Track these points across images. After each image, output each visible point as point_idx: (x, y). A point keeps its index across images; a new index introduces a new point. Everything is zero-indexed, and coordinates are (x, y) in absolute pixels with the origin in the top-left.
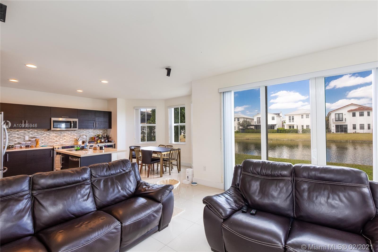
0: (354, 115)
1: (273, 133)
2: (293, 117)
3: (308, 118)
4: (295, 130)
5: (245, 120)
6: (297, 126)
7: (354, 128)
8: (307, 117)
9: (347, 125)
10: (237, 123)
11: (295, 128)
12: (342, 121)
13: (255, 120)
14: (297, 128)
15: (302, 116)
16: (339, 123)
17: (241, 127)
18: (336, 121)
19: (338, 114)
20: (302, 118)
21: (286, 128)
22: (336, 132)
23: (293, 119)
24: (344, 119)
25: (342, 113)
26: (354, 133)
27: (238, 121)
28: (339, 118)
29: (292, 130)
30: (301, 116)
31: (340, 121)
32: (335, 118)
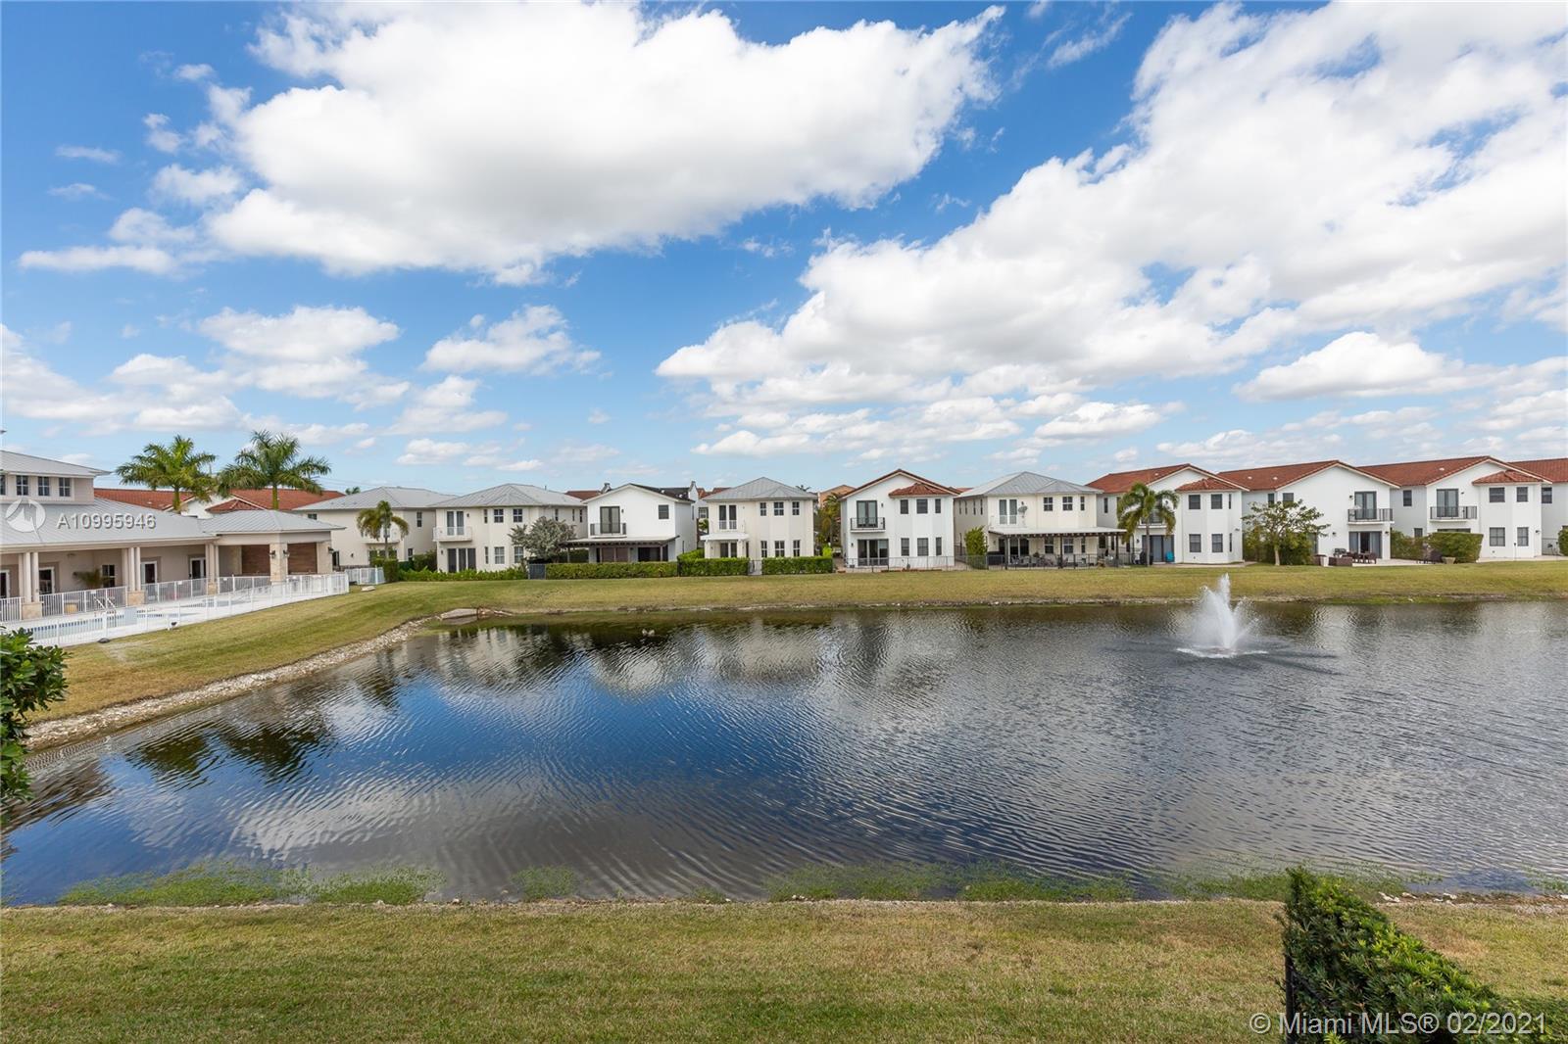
0: (904, 510)
1: (662, 576)
2: (733, 508)
3: (782, 513)
4: (740, 562)
5: (550, 516)
6: (747, 544)
7: (905, 552)
8: (776, 513)
9: (887, 540)
10: (512, 533)
11: (741, 554)
12: (876, 525)
13: (593, 516)
14: (747, 556)
15: (763, 506)
16: (869, 535)
17: (527, 554)
18: (859, 526)
19: (864, 504)
20: (763, 513)
21: (710, 553)
22: (860, 564)
23: (733, 516)
24: (880, 521)
25: (876, 502)
26: (904, 570)
27: (518, 519)
28: (867, 519)
29: (731, 564)
30: (758, 505)
31: (871, 526)
32: (858, 518)
